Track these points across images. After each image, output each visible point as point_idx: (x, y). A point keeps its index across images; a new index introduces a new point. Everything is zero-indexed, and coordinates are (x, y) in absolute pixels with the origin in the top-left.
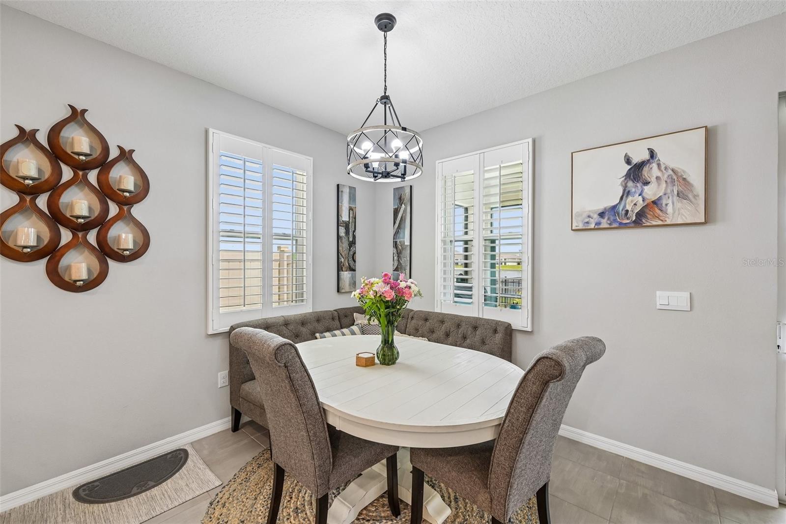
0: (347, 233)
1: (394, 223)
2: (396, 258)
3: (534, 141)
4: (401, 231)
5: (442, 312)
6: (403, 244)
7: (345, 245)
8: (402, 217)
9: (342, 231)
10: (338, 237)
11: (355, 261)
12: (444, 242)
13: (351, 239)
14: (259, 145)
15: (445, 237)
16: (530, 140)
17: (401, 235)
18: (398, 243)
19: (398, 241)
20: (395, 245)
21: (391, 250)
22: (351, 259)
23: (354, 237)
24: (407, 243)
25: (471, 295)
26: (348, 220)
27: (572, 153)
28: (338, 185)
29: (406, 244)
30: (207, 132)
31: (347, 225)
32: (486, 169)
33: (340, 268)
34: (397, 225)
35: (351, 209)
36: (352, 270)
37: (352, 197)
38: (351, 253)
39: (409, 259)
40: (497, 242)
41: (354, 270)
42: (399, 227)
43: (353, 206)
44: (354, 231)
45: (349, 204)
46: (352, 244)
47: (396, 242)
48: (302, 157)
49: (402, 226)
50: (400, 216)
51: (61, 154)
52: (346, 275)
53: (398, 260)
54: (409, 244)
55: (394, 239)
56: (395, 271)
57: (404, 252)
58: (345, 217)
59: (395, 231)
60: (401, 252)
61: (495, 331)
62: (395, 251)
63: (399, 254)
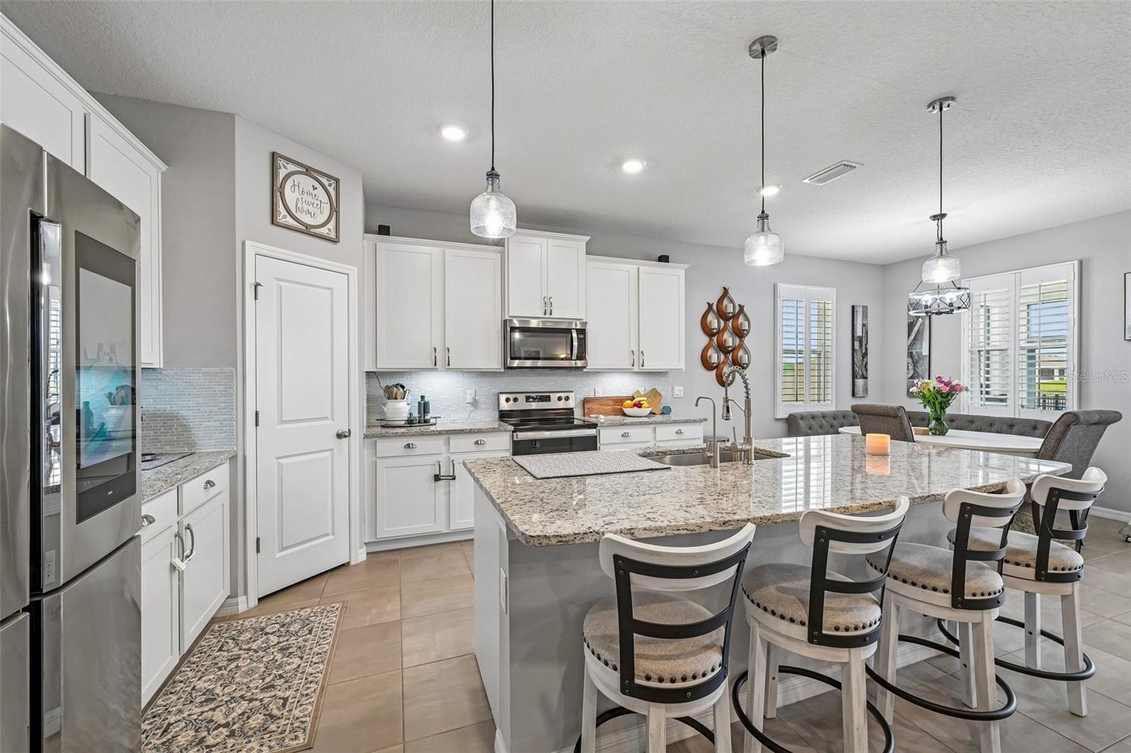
0: (861, 346)
1: (909, 336)
2: (911, 367)
3: (1081, 263)
4: (918, 343)
5: (970, 414)
6: (920, 354)
7: (858, 357)
8: (919, 330)
9: (857, 344)
10: (853, 350)
11: (867, 370)
12: (972, 353)
13: (864, 352)
14: (802, 287)
15: (972, 347)
16: (1076, 263)
17: (918, 346)
18: (914, 353)
19: (914, 352)
20: (911, 355)
21: (904, 360)
22: (864, 369)
23: (866, 349)
24: (925, 353)
25: (1006, 399)
26: (861, 335)
27: (1125, 274)
28: (853, 307)
29: (923, 354)
30: (775, 286)
31: (860, 339)
32: (1023, 287)
33: (854, 376)
34: (912, 337)
35: (864, 325)
36: (865, 378)
37: (865, 316)
38: (864, 363)
39: (927, 367)
40: (1037, 351)
41: (866, 378)
42: (915, 339)
43: (865, 322)
44: (866, 344)
45: (863, 320)
46: (865, 355)
47: (912, 352)
48: (828, 289)
49: (919, 338)
50: (916, 329)
51: (722, 315)
52: (860, 382)
53: (914, 369)
54: (928, 354)
55: (908, 350)
56: (910, 378)
57: (921, 362)
58: (859, 333)
59: (909, 343)
60: (917, 362)
61: (1035, 428)
62: (910, 360)
63: (915, 364)
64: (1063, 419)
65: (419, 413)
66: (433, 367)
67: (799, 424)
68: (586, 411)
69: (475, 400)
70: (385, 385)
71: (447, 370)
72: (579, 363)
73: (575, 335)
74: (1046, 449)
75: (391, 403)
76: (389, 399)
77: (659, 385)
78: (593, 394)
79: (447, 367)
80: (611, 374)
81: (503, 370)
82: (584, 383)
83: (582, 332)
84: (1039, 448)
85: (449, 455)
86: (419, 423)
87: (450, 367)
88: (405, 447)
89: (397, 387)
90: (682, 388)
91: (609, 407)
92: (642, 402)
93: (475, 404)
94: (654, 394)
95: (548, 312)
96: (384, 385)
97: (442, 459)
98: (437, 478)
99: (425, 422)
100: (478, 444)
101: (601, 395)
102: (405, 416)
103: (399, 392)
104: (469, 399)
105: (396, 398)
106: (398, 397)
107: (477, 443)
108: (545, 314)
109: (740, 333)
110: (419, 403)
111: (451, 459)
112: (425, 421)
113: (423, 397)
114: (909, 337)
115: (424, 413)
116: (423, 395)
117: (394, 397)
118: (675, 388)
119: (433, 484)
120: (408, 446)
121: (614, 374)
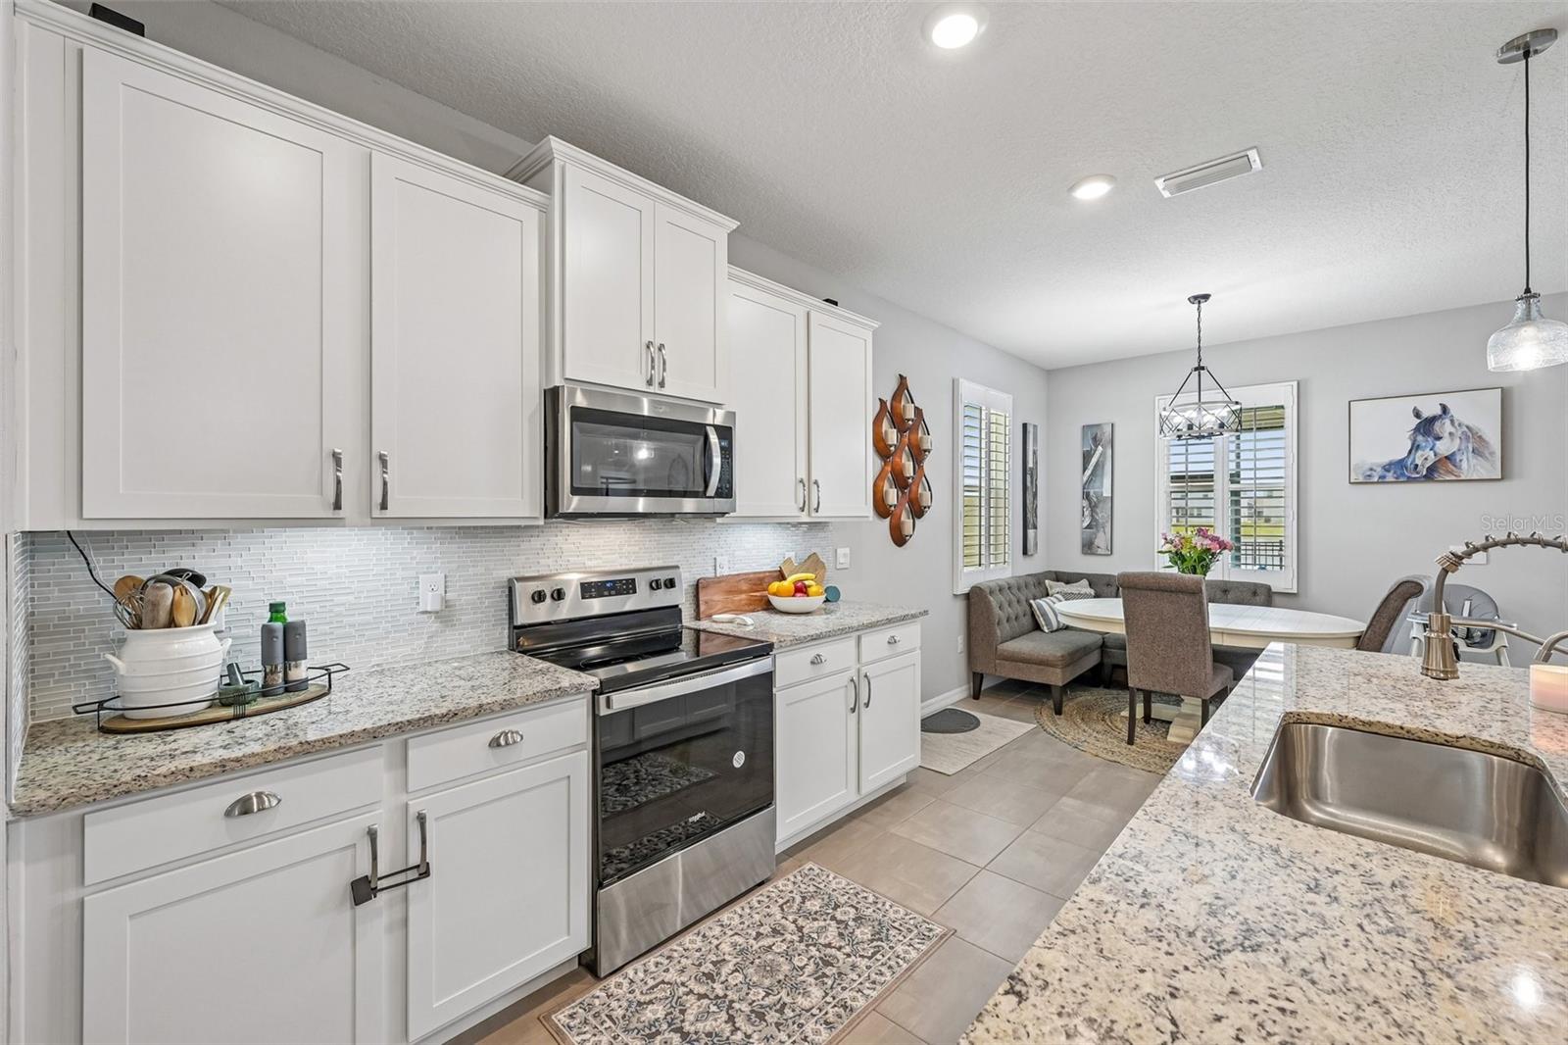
0: (1032, 482)
1: (1085, 469)
2: (1087, 513)
3: (1301, 385)
4: (1096, 479)
6: (1100, 497)
7: (1029, 497)
8: (1098, 461)
9: (1027, 479)
10: (1024, 487)
11: (1037, 516)
13: (1035, 489)
14: (983, 388)
16: (1295, 384)
17: (1097, 484)
18: (1091, 494)
19: (1091, 492)
20: (1086, 496)
21: (1077, 502)
22: (1034, 514)
23: (1038, 486)
24: (1107, 493)
26: (1032, 466)
27: (1350, 402)
28: (1024, 426)
29: (1104, 495)
30: (954, 383)
31: (1031, 469)
33: (1025, 526)
34: (1088, 472)
35: (1036, 453)
36: (1035, 527)
37: (1037, 439)
38: (1035, 506)
39: (1109, 513)
42: (1093, 474)
43: (1035, 450)
44: (1037, 480)
45: (1034, 446)
46: (1036, 494)
47: (1088, 492)
48: (1005, 396)
49: (1099, 472)
50: (1094, 460)
51: (899, 422)
52: (1031, 532)
53: (1092, 516)
54: (1110, 495)
55: (1084, 489)
56: (1086, 528)
57: (1101, 505)
58: (1030, 464)
59: (1085, 479)
60: (1096, 506)
61: (1255, 593)
62: (1085, 503)
63: (1093, 507)
64: (1400, 589)
65: (267, 658)
66: (330, 513)
67: (989, 602)
68: (702, 608)
69: (447, 604)
70: (118, 575)
71: (377, 522)
72: (720, 504)
73: (714, 438)
74: (1375, 632)
75: (147, 645)
76: (138, 626)
77: (818, 545)
78: (711, 569)
79: (377, 513)
80: (743, 527)
81: (541, 522)
82: (695, 546)
83: (725, 433)
84: (1364, 629)
85: (404, 798)
86: (264, 695)
87: (388, 513)
88: (229, 813)
89: (174, 585)
90: (847, 550)
91: (743, 596)
92: (807, 583)
93: (445, 615)
94: (814, 563)
95: (656, 381)
96: (110, 575)
97: (382, 819)
98: (362, 890)
99: (287, 690)
100: (499, 745)
101: (726, 572)
102: (208, 683)
103: (185, 602)
104: (431, 602)
105: (172, 623)
106: (183, 618)
107: (495, 743)
108: (650, 383)
109: (918, 455)
110: (267, 632)
111: (413, 812)
112: (290, 687)
113: (276, 609)
114: (1084, 471)
115: (286, 658)
116: (279, 599)
117: (163, 616)
118: (839, 551)
119: (347, 914)
120: (244, 807)
121: (747, 527)
